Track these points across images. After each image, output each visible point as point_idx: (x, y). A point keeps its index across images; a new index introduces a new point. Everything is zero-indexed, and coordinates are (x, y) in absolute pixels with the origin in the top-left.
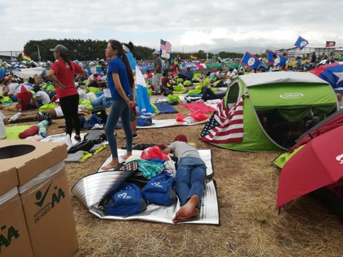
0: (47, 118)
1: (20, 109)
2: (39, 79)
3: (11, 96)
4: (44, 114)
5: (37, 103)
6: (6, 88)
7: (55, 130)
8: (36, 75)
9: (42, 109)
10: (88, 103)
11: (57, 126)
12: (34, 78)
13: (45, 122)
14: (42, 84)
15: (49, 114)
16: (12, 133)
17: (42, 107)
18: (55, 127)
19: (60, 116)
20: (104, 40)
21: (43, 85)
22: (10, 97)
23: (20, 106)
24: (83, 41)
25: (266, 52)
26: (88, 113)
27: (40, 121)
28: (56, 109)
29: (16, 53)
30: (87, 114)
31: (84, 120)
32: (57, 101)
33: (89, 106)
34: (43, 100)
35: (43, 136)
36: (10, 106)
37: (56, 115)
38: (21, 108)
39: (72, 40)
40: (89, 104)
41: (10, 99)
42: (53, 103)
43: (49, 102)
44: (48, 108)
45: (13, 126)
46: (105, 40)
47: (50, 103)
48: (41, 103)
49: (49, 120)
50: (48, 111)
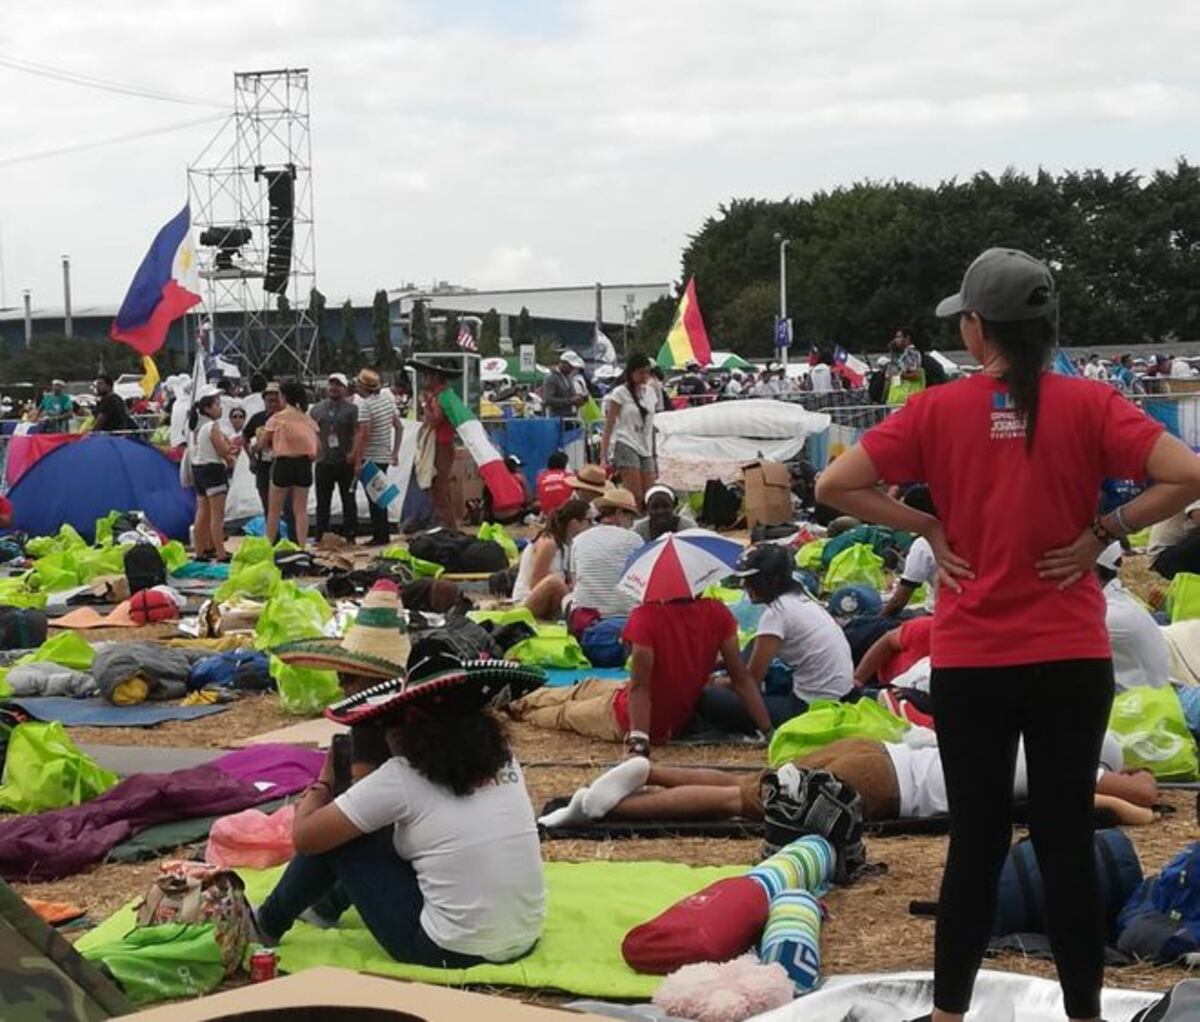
0: (831, 825)
1: (638, 728)
2: (777, 498)
3: (581, 623)
4: (814, 784)
5: (755, 693)
6: (556, 563)
7: (885, 933)
8: (757, 465)
9: (790, 737)
10: (1158, 717)
11: (902, 900)
12: (739, 487)
13: (811, 851)
14: (794, 537)
15: (846, 794)
16: (578, 917)
17: (796, 725)
18: (880, 904)
19: (924, 814)
21: (799, 544)
22: (575, 631)
23: (639, 706)
24: (1123, 181)
26: (1155, 808)
27: (780, 837)
28: (898, 753)
29: (631, 299)
30: (1148, 813)
31: (1125, 875)
32: (901, 681)
33: (1164, 742)
34: (804, 667)
35: (795, 974)
36: (574, 697)
37: (894, 800)
38: (647, 720)
39: (1034, 180)
40: (1171, 725)
41: (573, 641)
42: (873, 696)
43: (847, 690)
44: (838, 735)
45: (588, 856)
47: (852, 697)
48: (786, 689)
49: (841, 838)
50: (839, 762)
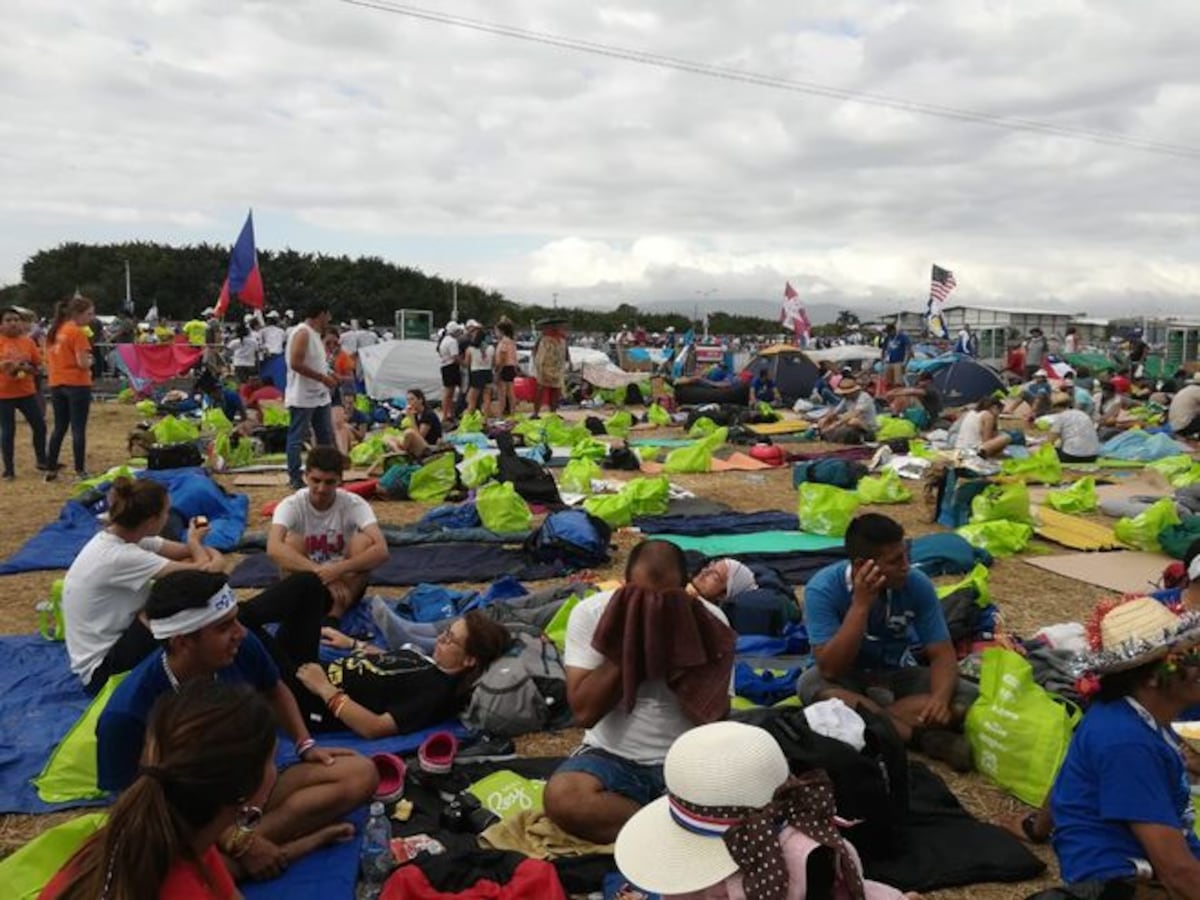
20: (341, 256)
25: (840, 319)
46: (345, 257)
